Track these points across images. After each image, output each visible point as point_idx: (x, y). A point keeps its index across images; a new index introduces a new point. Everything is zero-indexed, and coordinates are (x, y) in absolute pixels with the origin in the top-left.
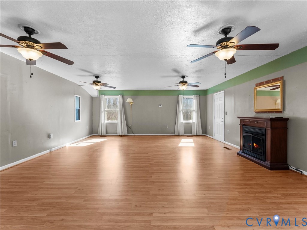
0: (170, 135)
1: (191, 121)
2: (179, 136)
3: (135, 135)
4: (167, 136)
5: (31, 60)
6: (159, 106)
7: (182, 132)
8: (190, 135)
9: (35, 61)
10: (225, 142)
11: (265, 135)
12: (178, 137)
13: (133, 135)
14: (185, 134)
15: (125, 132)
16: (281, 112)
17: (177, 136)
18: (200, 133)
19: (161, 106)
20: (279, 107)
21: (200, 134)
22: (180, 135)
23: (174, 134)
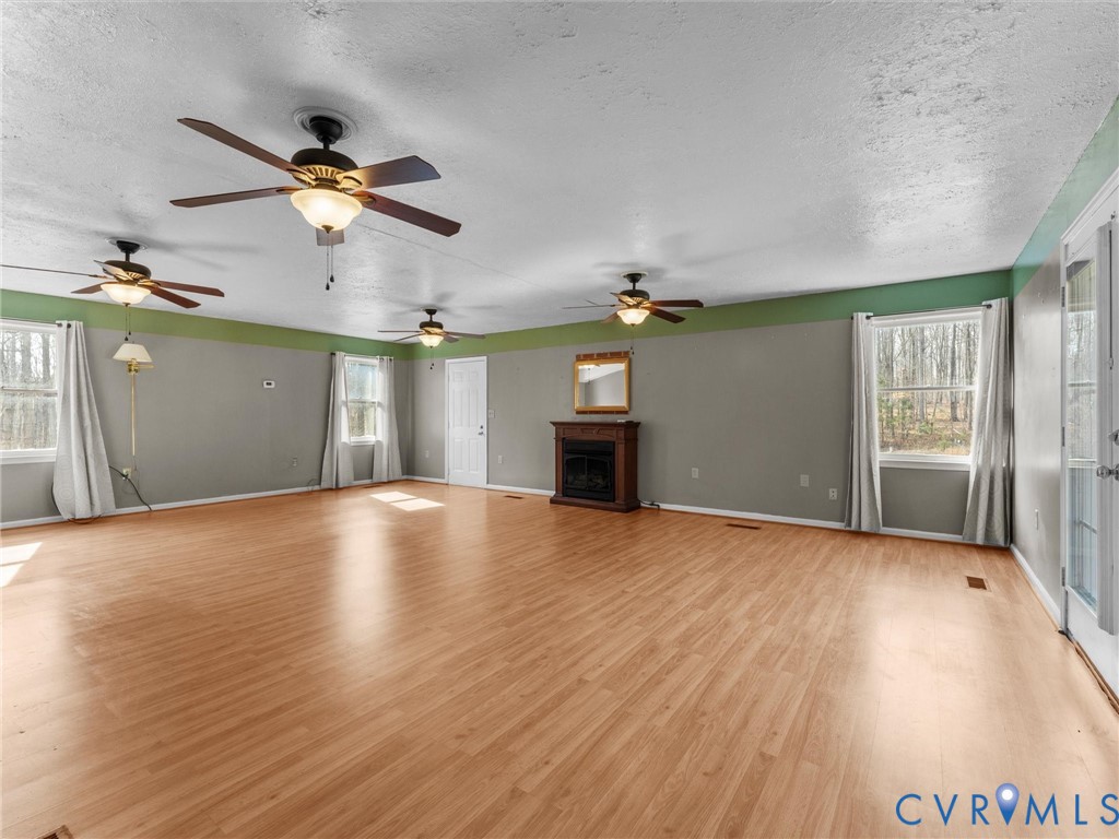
0: (305, 489)
1: (370, 438)
2: (337, 489)
3: (154, 507)
4: (299, 494)
5: (328, 229)
6: (266, 386)
7: (346, 476)
8: (368, 481)
9: (341, 233)
10: (490, 486)
11: (612, 454)
12: (333, 493)
13: (144, 508)
14: (355, 480)
15: (105, 502)
16: (626, 412)
17: (331, 489)
18: (397, 473)
19: (273, 386)
20: (622, 403)
21: (397, 478)
22: (341, 486)
23: (320, 484)
